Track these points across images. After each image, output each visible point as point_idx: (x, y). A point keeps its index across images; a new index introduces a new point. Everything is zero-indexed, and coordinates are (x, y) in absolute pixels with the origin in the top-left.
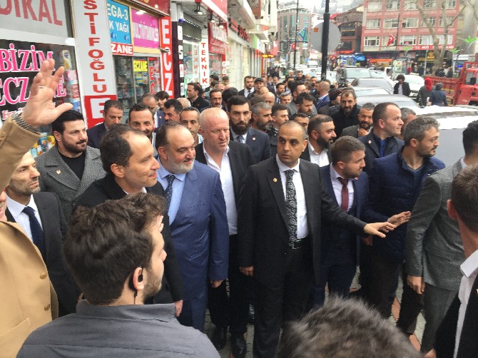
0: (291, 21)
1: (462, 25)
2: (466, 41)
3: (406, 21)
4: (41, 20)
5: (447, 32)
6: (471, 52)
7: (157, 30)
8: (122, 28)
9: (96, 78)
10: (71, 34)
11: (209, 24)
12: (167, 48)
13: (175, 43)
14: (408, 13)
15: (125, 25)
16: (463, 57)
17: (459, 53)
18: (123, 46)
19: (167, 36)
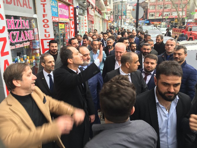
0: (118, 7)
1: (189, 7)
2: (191, 13)
3: (166, 6)
4: (23, 7)
5: (183, 10)
6: (193, 19)
7: (68, 11)
8: (55, 10)
9: (46, 31)
10: (35, 13)
11: (87, 8)
12: (72, 18)
13: (75, 16)
14: (167, 3)
15: (56, 9)
16: (190, 21)
17: (188, 19)
18: (55, 18)
19: (72, 13)
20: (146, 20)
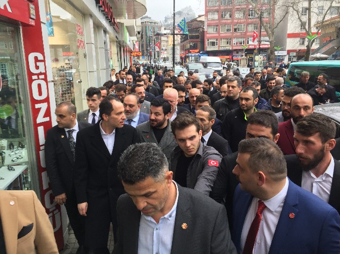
3: (237, 27)
6: (285, 50)
20: (201, 52)
